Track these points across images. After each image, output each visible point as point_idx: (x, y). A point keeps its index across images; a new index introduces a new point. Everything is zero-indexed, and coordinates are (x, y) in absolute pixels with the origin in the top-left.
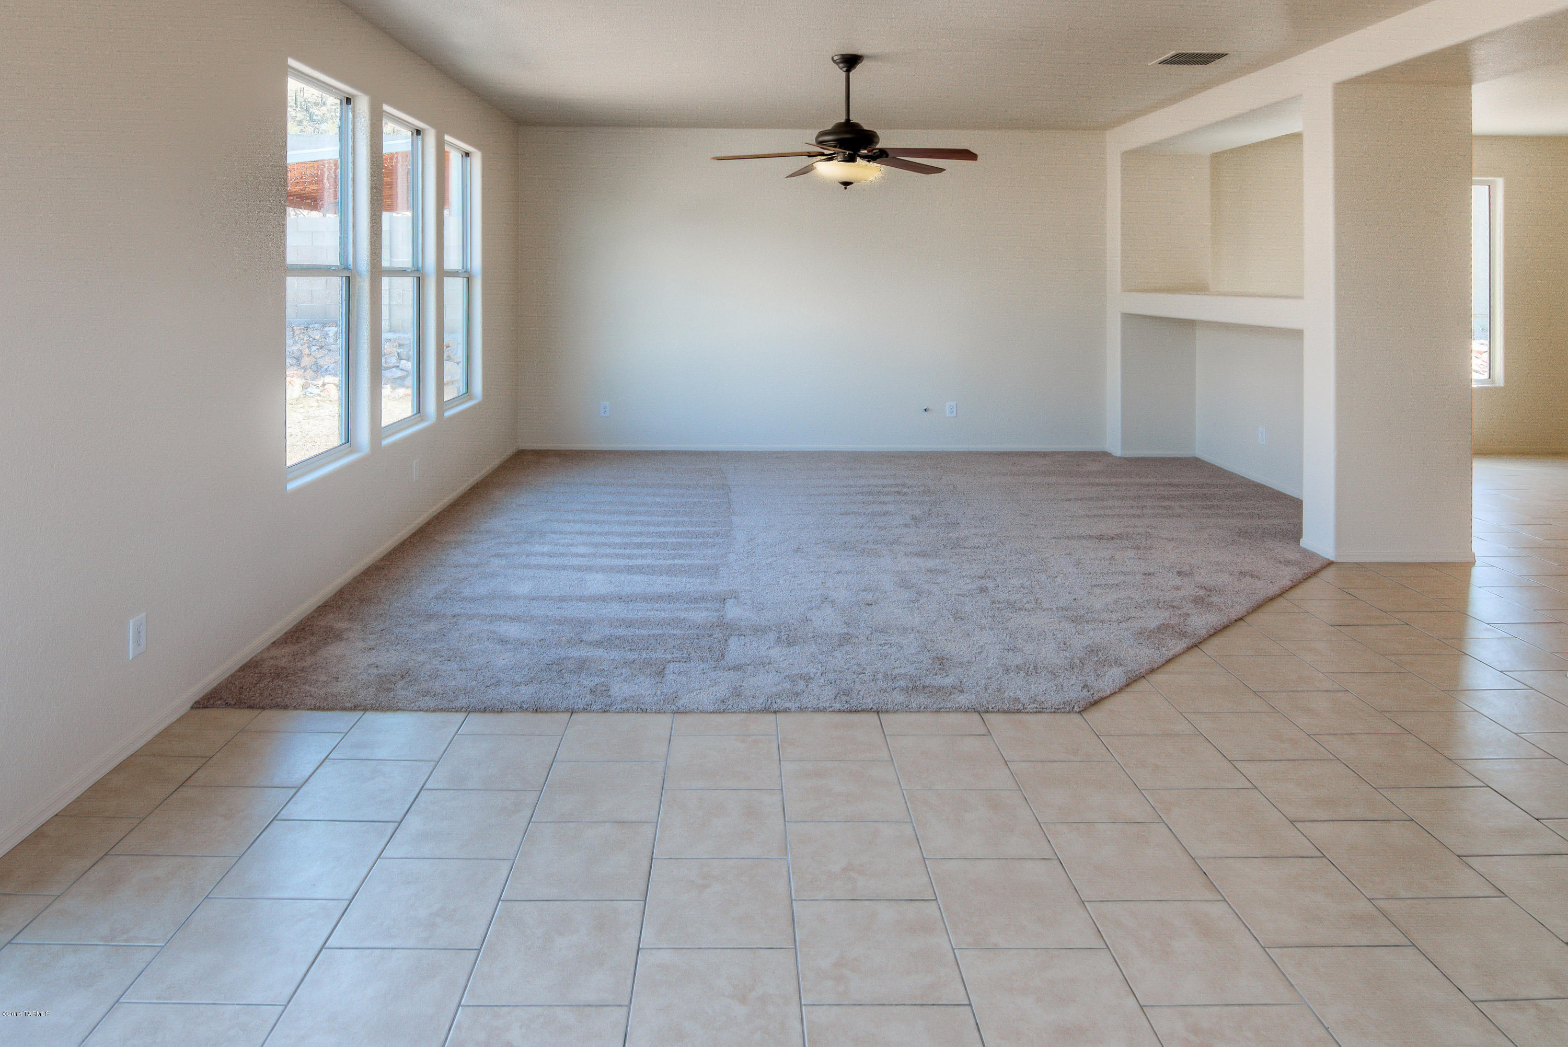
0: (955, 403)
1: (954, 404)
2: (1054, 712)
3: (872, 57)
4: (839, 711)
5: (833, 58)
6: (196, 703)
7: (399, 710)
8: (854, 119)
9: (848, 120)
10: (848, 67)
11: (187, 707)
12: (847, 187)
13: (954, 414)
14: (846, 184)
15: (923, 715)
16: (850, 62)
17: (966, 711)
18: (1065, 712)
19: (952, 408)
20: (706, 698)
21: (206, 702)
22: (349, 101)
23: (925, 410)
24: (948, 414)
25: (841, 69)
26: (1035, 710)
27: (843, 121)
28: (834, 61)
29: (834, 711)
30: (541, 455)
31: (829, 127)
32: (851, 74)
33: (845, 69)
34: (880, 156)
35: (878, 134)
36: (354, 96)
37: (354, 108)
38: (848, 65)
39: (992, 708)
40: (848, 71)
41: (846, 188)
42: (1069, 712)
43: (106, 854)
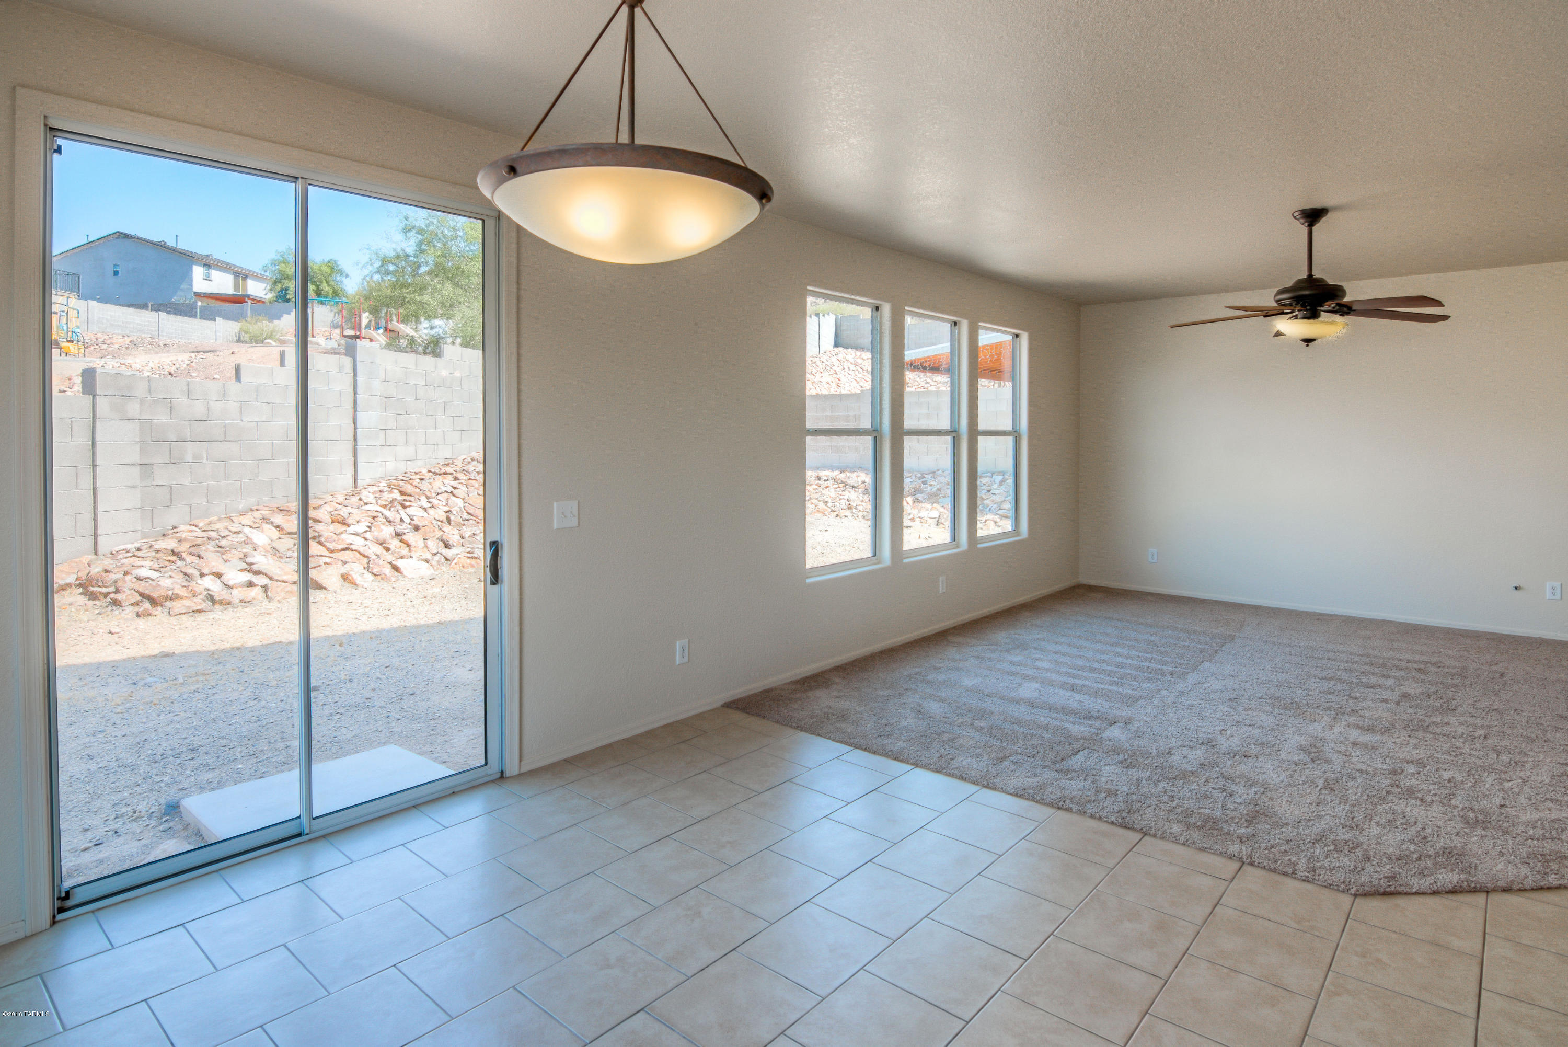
0: (1559, 584)
1: (1557, 585)
2: (1325, 886)
3: (1336, 208)
4: (1112, 823)
5: (1293, 215)
6: (725, 703)
7: (819, 735)
8: (1317, 274)
9: (1310, 276)
10: (1310, 222)
11: (721, 703)
12: (1310, 344)
13: (1558, 596)
14: (1308, 341)
15: (1186, 848)
16: (1313, 216)
17: (1231, 858)
18: (1338, 890)
19: (1554, 588)
20: (1014, 782)
21: (732, 705)
22: (877, 308)
23: (1516, 588)
24: (1548, 595)
25: (1303, 224)
26: (1304, 878)
27: (1305, 277)
28: (1295, 218)
29: (1107, 822)
30: (1092, 589)
31: (1289, 284)
32: (1314, 228)
33: (1306, 224)
34: (1345, 310)
35: (1345, 288)
36: (880, 305)
37: (881, 314)
38: (1309, 220)
39: (1259, 863)
40: (1311, 225)
41: (1307, 345)
42: (1343, 892)
43: (626, 763)
